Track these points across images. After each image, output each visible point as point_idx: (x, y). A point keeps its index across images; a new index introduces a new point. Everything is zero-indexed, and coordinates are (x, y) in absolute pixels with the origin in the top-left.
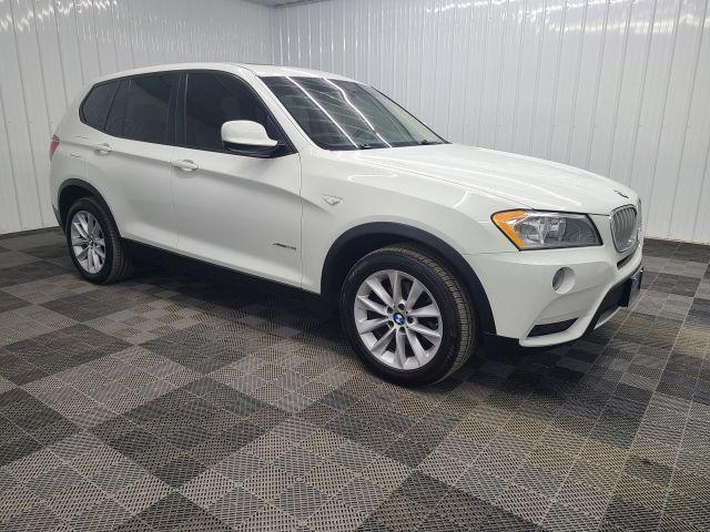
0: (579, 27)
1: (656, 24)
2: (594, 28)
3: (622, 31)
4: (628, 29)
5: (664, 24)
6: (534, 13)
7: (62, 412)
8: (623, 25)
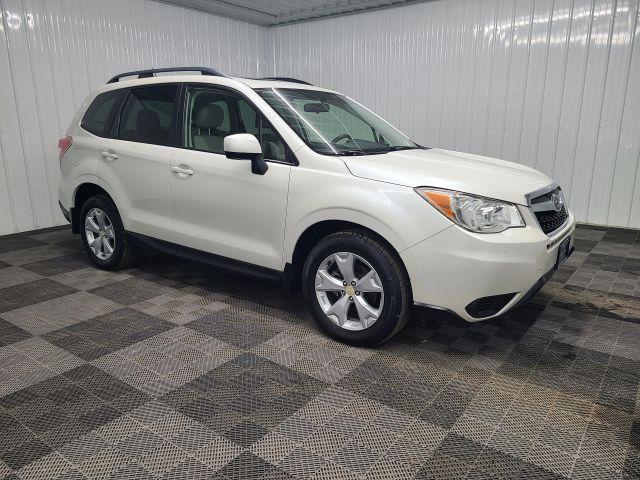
0: (545, 39)
1: (614, 36)
2: (558, 40)
3: (584, 42)
4: (589, 41)
5: (621, 36)
8: (585, 37)
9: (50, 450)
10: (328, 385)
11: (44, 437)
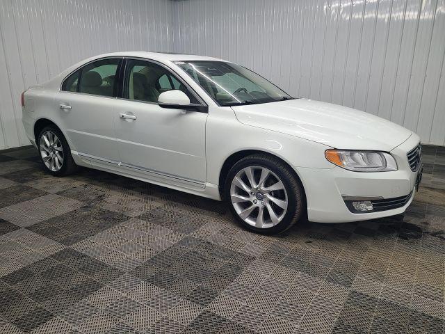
1: (407, 13)
3: (386, 20)
4: (390, 18)
5: (412, 13)
6: (333, 6)
7: (106, 262)
8: (387, 15)
9: (52, 315)
10: (254, 258)
11: (45, 305)
